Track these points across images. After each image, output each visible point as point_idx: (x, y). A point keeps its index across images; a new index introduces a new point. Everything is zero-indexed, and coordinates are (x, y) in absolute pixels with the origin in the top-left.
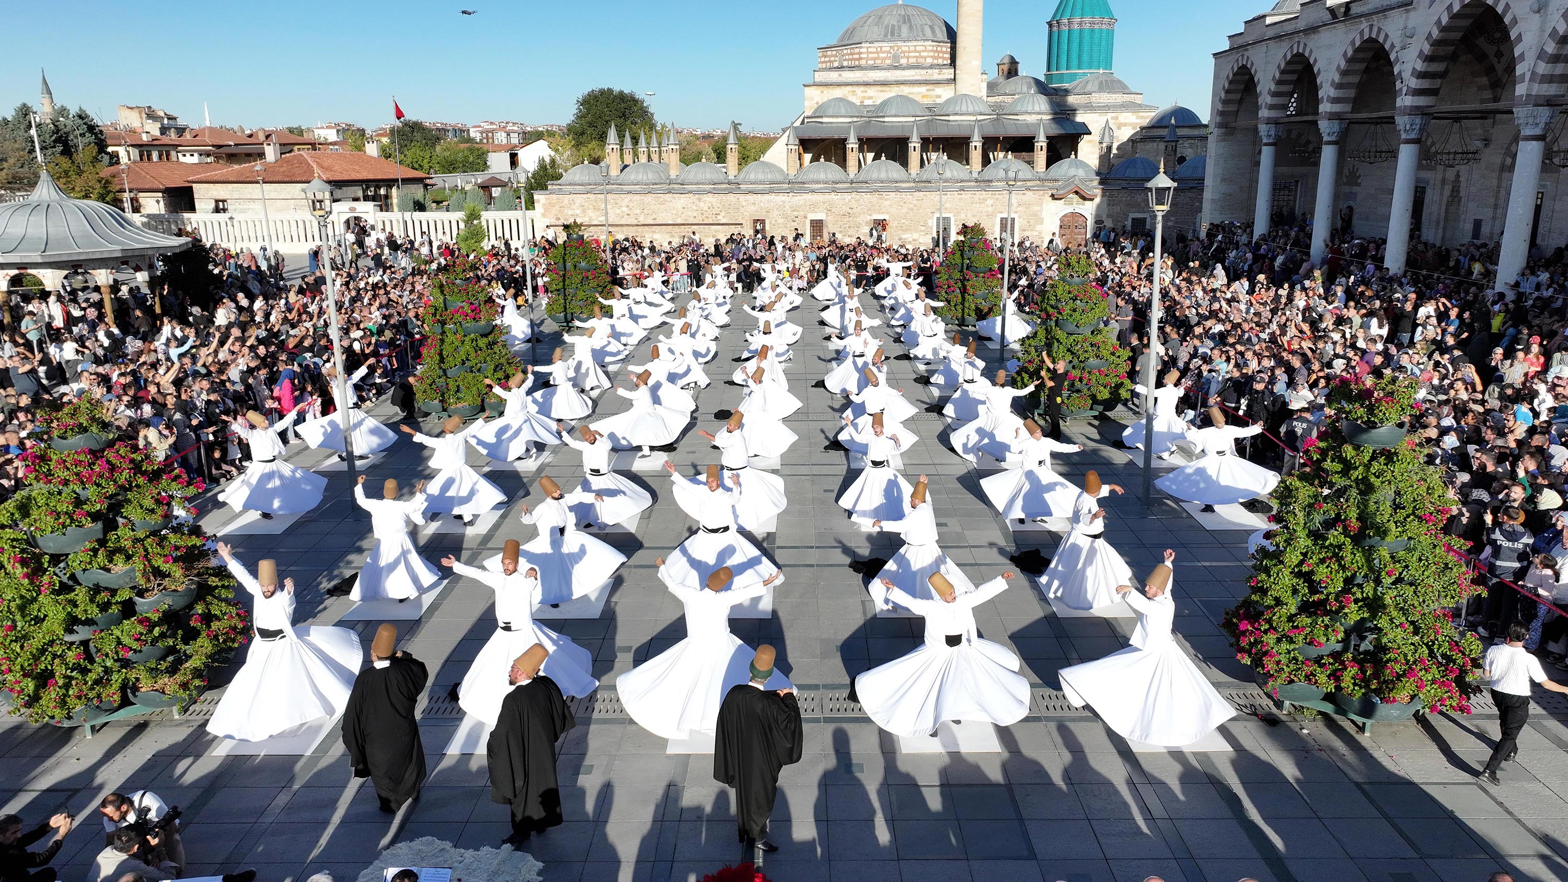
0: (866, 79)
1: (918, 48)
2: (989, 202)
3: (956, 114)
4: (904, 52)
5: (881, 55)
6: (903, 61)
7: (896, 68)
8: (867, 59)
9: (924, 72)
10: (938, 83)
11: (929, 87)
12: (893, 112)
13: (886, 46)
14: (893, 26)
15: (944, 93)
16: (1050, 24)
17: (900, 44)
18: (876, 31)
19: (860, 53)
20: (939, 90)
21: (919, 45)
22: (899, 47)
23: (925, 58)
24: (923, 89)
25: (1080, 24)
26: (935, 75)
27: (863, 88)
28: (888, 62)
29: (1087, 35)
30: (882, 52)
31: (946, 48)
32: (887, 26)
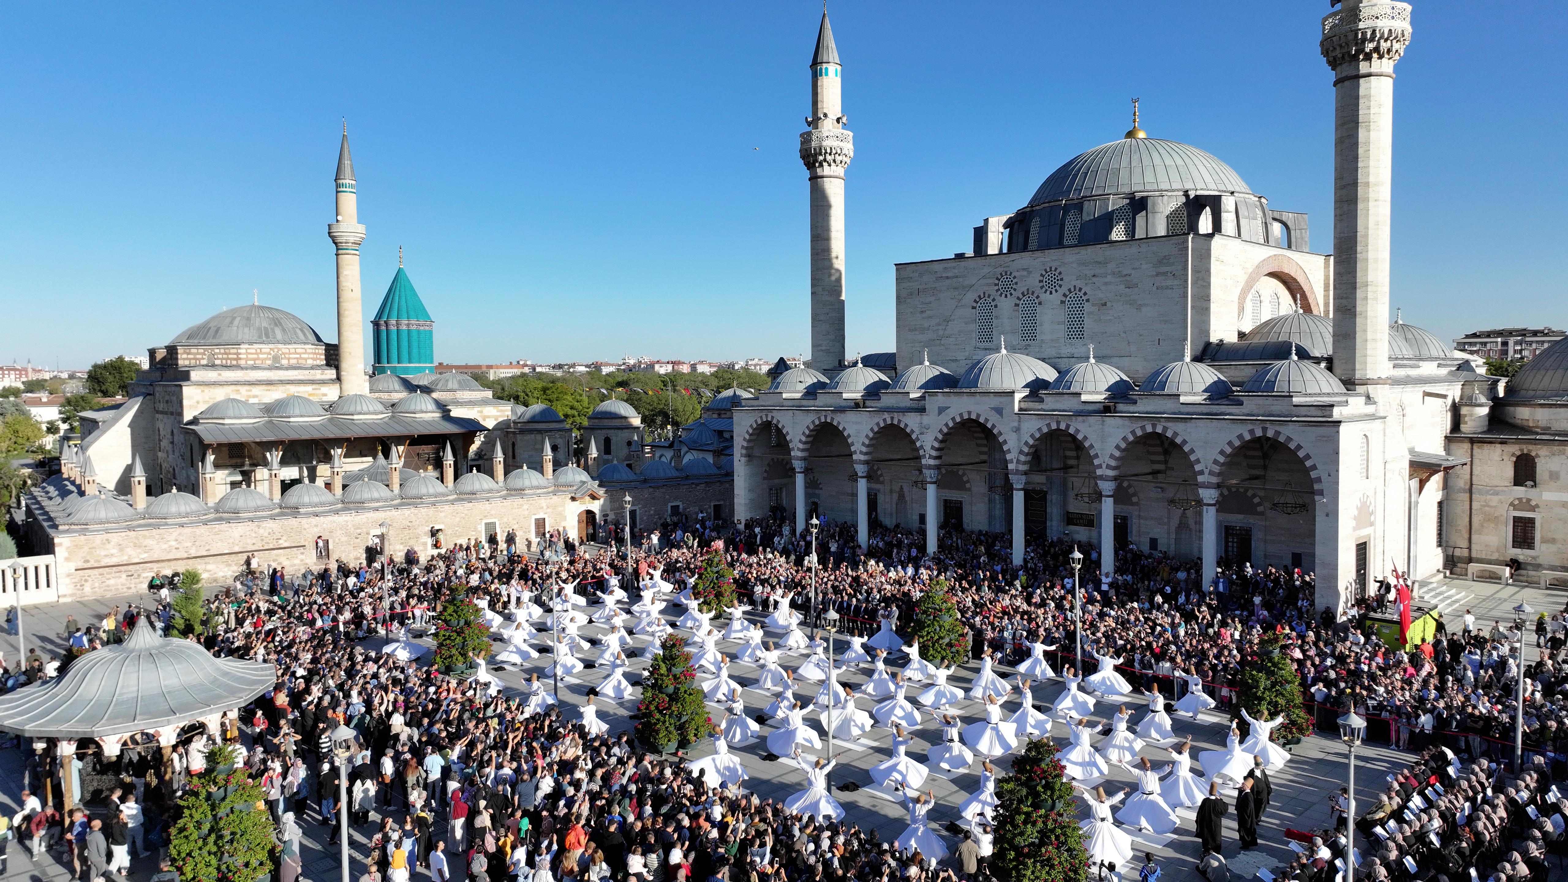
0: (248, 379)
1: (298, 351)
2: (526, 507)
3: (360, 413)
4: (283, 354)
5: (261, 356)
6: (284, 362)
7: (277, 368)
8: (247, 359)
9: (307, 372)
10: (323, 382)
11: (314, 386)
12: (297, 412)
13: (266, 348)
14: (266, 329)
15: (331, 393)
17: (278, 346)
18: (247, 333)
19: (237, 354)
20: (324, 389)
21: (300, 348)
22: (279, 349)
23: (306, 359)
24: (309, 388)
25: (408, 325)
26: (318, 375)
27: (247, 388)
28: (269, 362)
29: (414, 335)
30: (261, 353)
31: (321, 350)
32: (259, 329)
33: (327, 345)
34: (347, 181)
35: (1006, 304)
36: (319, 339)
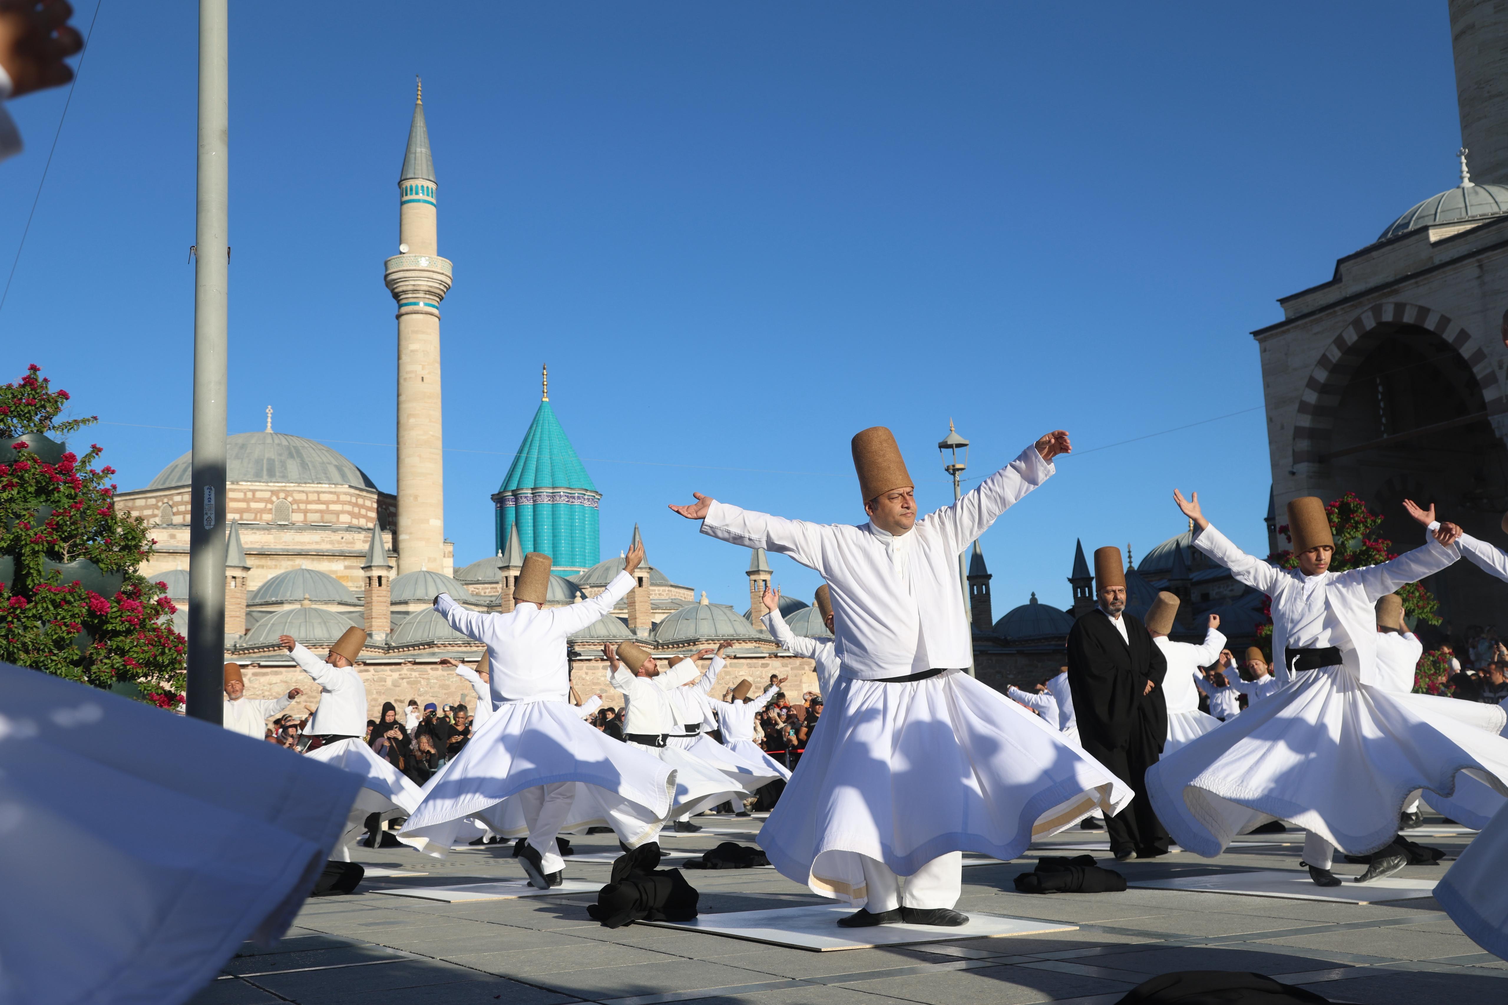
1: (324, 497)
4: (295, 501)
5: (253, 505)
6: (297, 517)
7: (282, 528)
9: (336, 537)
13: (263, 490)
14: (271, 461)
16: (499, 499)
17: (291, 486)
21: (327, 491)
22: (288, 493)
23: (337, 514)
26: (361, 542)
28: (267, 517)
29: (563, 515)
30: (255, 499)
31: (371, 501)
32: (259, 462)
33: (380, 494)
34: (420, 182)
36: (368, 483)
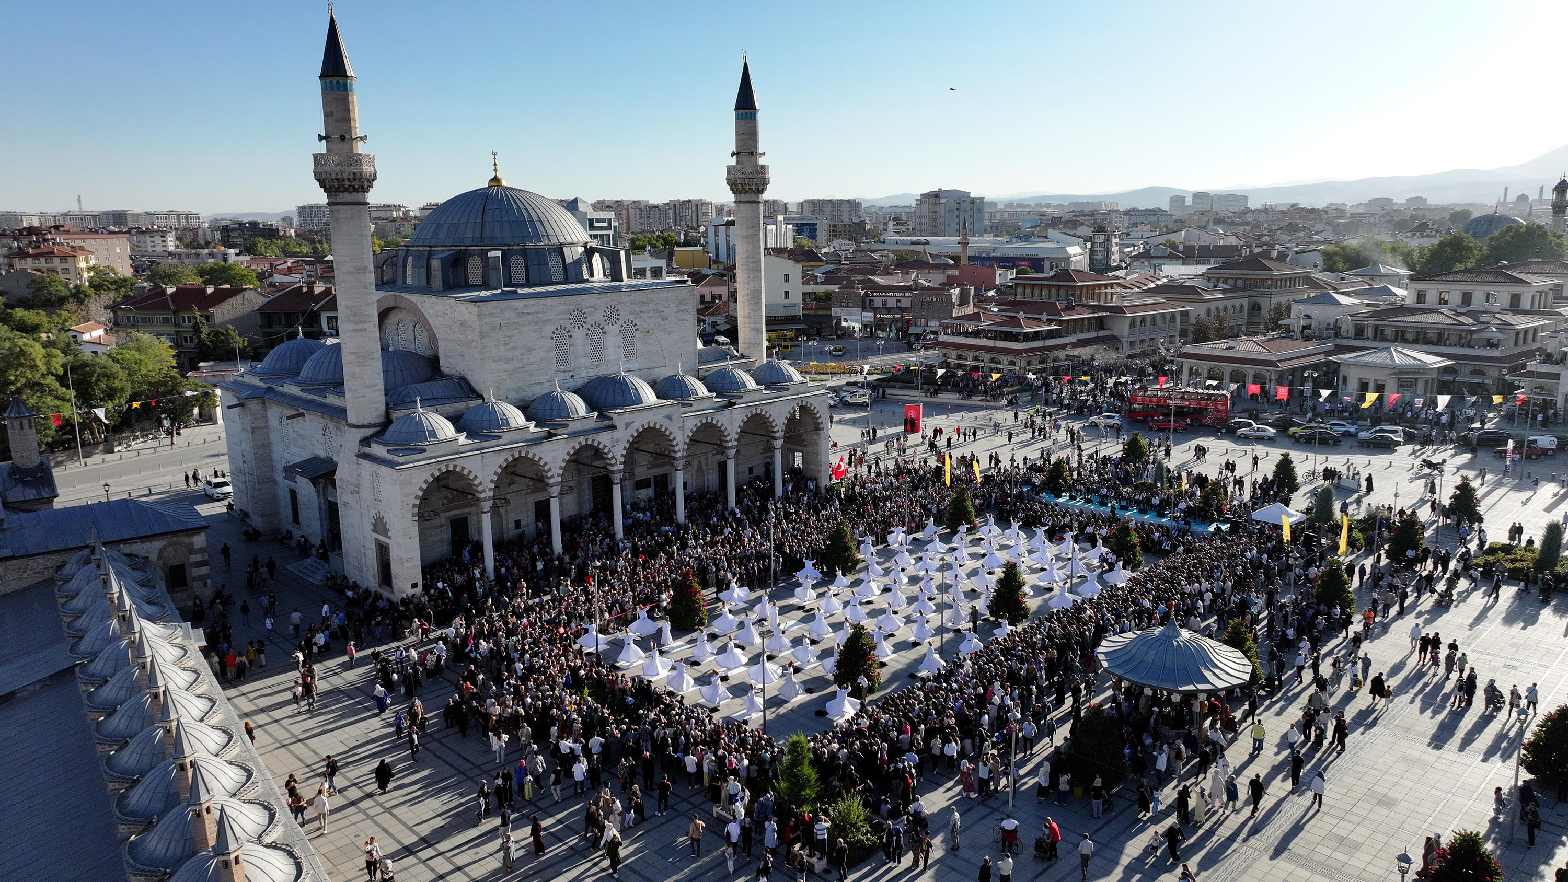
35: (579, 335)
